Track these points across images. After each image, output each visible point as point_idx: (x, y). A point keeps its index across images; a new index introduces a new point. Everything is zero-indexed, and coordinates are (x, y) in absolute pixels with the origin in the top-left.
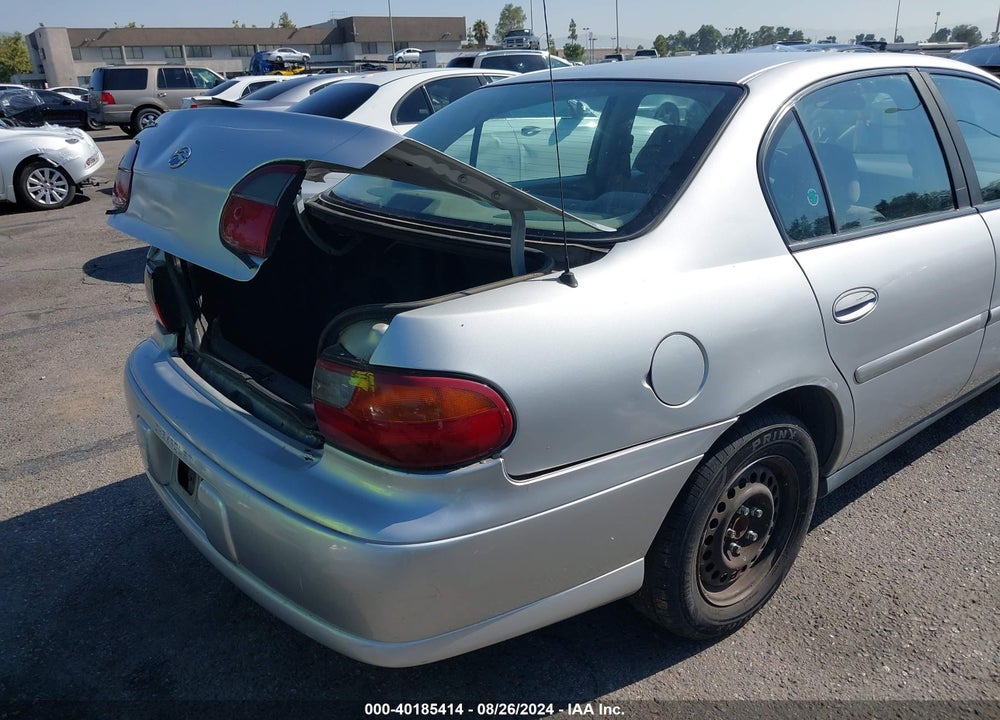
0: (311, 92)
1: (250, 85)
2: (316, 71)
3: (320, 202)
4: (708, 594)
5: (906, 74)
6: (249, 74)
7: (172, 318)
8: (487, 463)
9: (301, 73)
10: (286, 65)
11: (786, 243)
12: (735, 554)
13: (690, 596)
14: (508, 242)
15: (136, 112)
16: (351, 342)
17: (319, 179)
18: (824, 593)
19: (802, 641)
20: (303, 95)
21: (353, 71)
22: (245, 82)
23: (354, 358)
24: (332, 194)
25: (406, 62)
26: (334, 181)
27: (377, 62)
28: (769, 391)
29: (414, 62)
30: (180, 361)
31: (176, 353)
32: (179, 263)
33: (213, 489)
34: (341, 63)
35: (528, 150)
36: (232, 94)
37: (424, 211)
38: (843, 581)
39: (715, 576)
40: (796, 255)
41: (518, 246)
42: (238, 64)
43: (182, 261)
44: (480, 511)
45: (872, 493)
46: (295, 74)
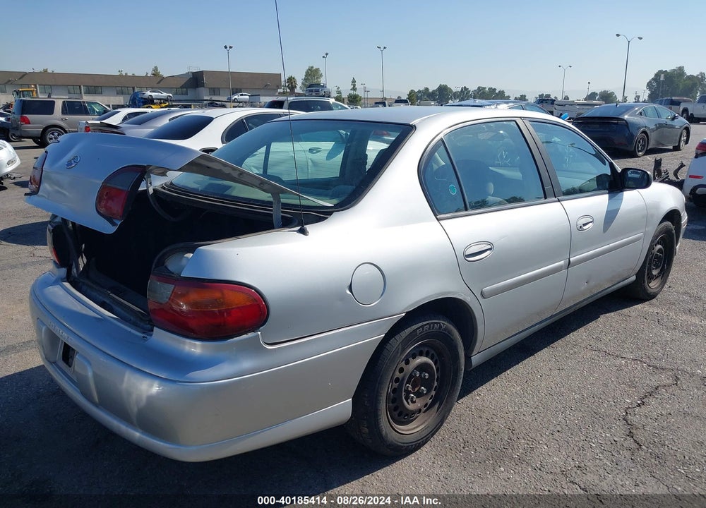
0: (170, 120)
1: (128, 114)
2: (176, 106)
3: (164, 188)
4: (394, 425)
5: (514, 121)
6: (129, 106)
7: (64, 258)
8: (250, 335)
9: (166, 107)
10: (155, 101)
11: (435, 215)
12: (413, 402)
13: (382, 424)
14: (272, 210)
15: (45, 130)
16: (172, 265)
17: (164, 174)
18: (471, 428)
19: (454, 456)
20: (164, 122)
21: (202, 107)
22: (125, 112)
23: (173, 273)
24: (171, 183)
25: (240, 102)
26: (174, 176)
27: (219, 101)
28: (424, 299)
29: (245, 102)
30: (67, 285)
31: (66, 280)
32: (71, 225)
33: (85, 358)
34: (194, 101)
35: (312, 161)
36: (115, 120)
37: (225, 193)
38: (484, 421)
39: (400, 414)
40: (441, 222)
41: (277, 213)
42: (120, 100)
43: (74, 224)
44: (247, 364)
45: (508, 372)
46: (161, 108)
